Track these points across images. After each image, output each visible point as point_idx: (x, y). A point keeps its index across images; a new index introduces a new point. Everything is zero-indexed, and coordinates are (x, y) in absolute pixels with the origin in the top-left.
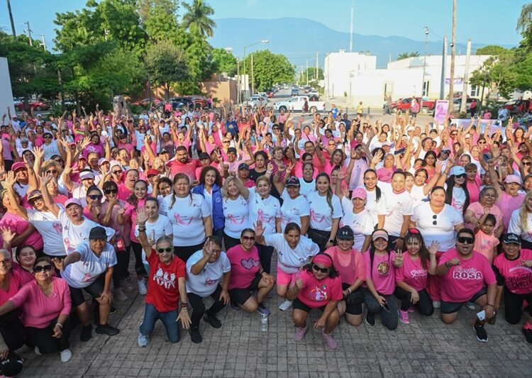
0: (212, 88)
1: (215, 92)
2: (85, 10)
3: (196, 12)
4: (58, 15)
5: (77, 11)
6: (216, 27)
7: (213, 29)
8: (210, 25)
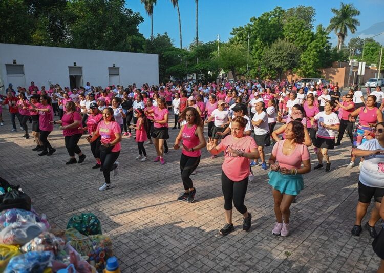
0: (331, 75)
1: (333, 78)
2: (249, 24)
3: (342, 15)
4: (234, 29)
5: (245, 26)
6: (359, 25)
7: (357, 27)
8: (354, 24)
